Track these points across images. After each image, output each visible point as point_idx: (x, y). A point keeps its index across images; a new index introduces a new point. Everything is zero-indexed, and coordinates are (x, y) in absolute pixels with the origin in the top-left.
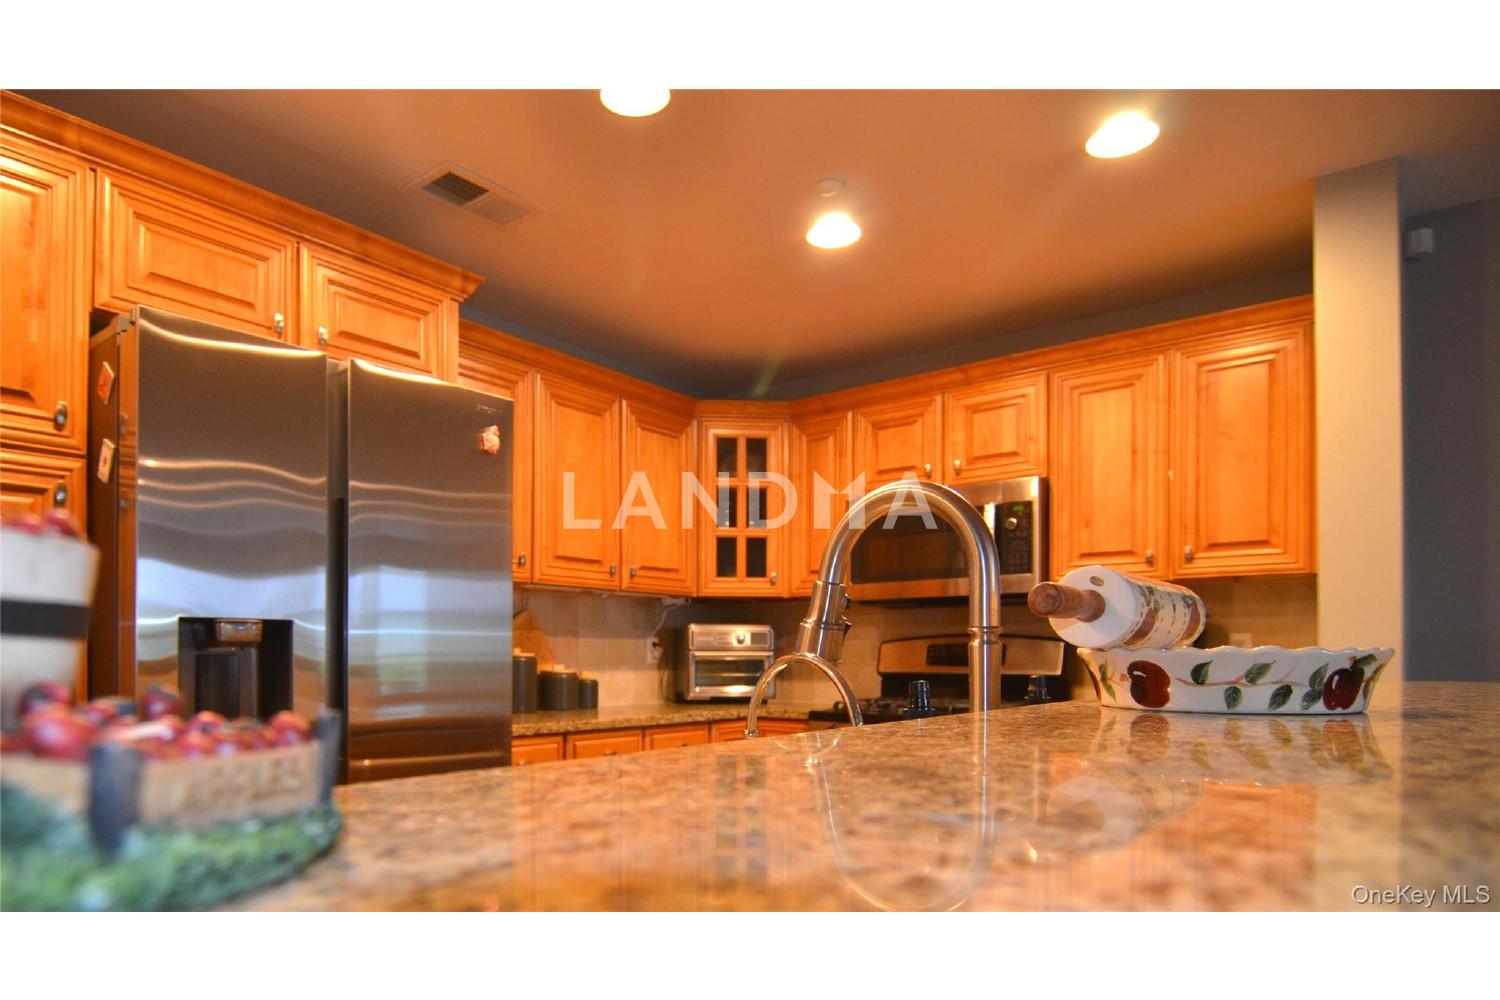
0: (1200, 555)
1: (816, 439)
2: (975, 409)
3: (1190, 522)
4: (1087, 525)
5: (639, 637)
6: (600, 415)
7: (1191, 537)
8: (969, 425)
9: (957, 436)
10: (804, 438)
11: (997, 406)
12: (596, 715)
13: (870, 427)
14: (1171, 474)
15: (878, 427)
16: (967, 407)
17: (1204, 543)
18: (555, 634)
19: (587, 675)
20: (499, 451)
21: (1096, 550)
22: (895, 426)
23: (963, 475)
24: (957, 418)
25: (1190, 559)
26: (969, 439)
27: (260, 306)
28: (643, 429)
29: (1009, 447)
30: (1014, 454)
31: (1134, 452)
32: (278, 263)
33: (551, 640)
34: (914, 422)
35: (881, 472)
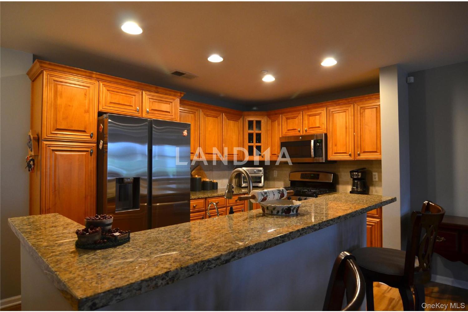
0: (361, 154)
1: (273, 121)
2: (310, 116)
3: (359, 146)
4: (336, 146)
5: (229, 170)
6: (217, 118)
7: (359, 150)
8: (309, 119)
9: (306, 122)
10: (270, 120)
11: (315, 115)
12: (217, 191)
13: (285, 118)
14: (355, 134)
15: (287, 119)
16: (308, 115)
17: (362, 151)
18: (207, 171)
19: (215, 181)
20: (187, 135)
21: (338, 152)
22: (292, 119)
23: (307, 132)
24: (306, 117)
25: (359, 155)
26: (309, 123)
27: (134, 106)
28: (228, 120)
29: (318, 125)
30: (319, 127)
31: (346, 128)
32: (138, 96)
33: (206, 172)
34: (296, 118)
35: (288, 130)
